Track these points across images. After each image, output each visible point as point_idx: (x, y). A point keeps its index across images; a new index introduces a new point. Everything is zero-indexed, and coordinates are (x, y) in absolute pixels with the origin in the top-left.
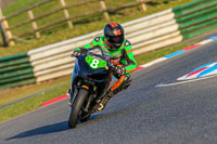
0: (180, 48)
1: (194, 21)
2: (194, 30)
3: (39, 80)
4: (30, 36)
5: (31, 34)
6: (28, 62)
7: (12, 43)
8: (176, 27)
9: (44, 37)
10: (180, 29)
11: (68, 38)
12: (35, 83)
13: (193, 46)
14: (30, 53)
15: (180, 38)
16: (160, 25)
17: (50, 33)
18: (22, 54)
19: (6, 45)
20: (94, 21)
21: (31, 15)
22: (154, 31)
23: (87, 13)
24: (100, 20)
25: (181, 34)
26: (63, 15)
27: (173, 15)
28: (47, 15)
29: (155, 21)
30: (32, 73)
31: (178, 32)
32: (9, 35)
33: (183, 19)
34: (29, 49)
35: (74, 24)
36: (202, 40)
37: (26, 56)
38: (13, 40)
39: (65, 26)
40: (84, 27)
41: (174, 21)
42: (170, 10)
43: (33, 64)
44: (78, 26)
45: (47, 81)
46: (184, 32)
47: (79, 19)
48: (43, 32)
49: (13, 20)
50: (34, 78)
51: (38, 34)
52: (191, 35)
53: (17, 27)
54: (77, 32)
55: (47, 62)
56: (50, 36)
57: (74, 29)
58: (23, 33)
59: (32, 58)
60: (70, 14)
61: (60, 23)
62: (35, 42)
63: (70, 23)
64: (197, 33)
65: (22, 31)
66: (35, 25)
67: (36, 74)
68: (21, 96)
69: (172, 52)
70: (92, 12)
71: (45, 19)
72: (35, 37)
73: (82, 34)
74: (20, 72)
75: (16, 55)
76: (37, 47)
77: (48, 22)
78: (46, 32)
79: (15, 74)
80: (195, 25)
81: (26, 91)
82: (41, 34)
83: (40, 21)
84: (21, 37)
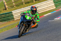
0: (55, 10)
1: (59, 3)
2: (59, 5)
4: (12, 7)
6: (12, 14)
7: (8, 9)
8: (54, 4)
9: (17, 7)
10: (55, 5)
11: (24, 7)
12: (14, 20)
13: (58, 10)
14: (12, 12)
15: (55, 8)
16: (49, 4)
17: (18, 6)
18: (10, 12)
19: (6, 9)
20: (31, 2)
21: (13, 1)
22: (47, 5)
24: (32, 2)
25: (55, 6)
29: (48, 3)
30: (13, 17)
31: (54, 6)
32: (7, 6)
33: (56, 2)
34: (12, 11)
37: (11, 13)
39: (23, 4)
40: (28, 4)
41: (53, 3)
43: (13, 15)
44: (26, 4)
46: (56, 6)
47: (27, 2)
48: (16, 6)
49: (8, 2)
50: (14, 19)
51: (15, 6)
52: (58, 7)
53: (9, 4)
54: (26, 6)
56: (18, 7)
59: (13, 13)
61: (21, 3)
63: (24, 3)
65: (10, 5)
67: (14, 18)
68: (10, 24)
69: (53, 11)
72: (14, 7)
74: (10, 17)
75: (9, 12)
77: (18, 3)
81: (12, 23)
83: (15, 3)
84: (10, 7)
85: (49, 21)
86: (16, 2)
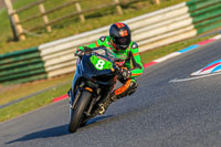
0: (195, 43)
1: (208, 15)
2: (209, 24)
3: (50, 75)
4: (41, 30)
5: (42, 28)
6: (39, 57)
7: (23, 38)
8: (190, 21)
9: (55, 31)
10: (194, 23)
11: (81, 32)
12: (46, 78)
13: (207, 41)
14: (40, 47)
15: (194, 33)
17: (62, 27)
18: (33, 48)
19: (16, 39)
21: (42, 8)
22: (167, 25)
23: (99, 7)
24: (112, 13)
25: (196, 28)
26: (75, 8)
27: (186, 9)
28: (58, 9)
29: (168, 15)
30: (43, 68)
31: (192, 27)
32: (20, 29)
33: (197, 12)
34: (40, 44)
35: (86, 18)
36: (216, 34)
37: (37, 51)
38: (24, 34)
39: (77, 20)
40: (96, 21)
41: (188, 15)
42: (184, 4)
43: (44, 59)
44: (90, 20)
45: (59, 76)
46: (198, 26)
47: (92, 13)
49: (24, 13)
50: (45, 73)
51: (49, 28)
52: (206, 29)
53: (28, 20)
54: (89, 26)
55: (59, 57)
56: (62, 30)
57: (86, 23)
58: (34, 26)
59: (43, 53)
60: (82, 7)
61: (72, 16)
62: (46, 36)
63: (82, 17)
64: (212, 27)
65: (34, 24)
66: (46, 19)
67: (47, 70)
69: (186, 46)
70: (105, 6)
71: (56, 12)
72: (46, 31)
73: (95, 28)
74: (31, 67)
75: (27, 49)
76: (48, 41)
77: (59, 16)
78: (58, 26)
79: (25, 69)
80: (210, 19)
81: (37, 87)
82: (53, 28)
83: (51, 15)
84: (31, 31)
85: (174, 81)
86: (52, 12)
